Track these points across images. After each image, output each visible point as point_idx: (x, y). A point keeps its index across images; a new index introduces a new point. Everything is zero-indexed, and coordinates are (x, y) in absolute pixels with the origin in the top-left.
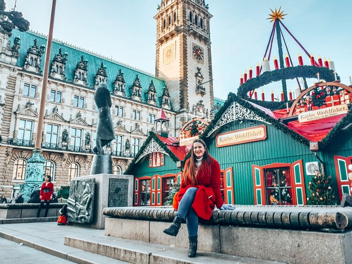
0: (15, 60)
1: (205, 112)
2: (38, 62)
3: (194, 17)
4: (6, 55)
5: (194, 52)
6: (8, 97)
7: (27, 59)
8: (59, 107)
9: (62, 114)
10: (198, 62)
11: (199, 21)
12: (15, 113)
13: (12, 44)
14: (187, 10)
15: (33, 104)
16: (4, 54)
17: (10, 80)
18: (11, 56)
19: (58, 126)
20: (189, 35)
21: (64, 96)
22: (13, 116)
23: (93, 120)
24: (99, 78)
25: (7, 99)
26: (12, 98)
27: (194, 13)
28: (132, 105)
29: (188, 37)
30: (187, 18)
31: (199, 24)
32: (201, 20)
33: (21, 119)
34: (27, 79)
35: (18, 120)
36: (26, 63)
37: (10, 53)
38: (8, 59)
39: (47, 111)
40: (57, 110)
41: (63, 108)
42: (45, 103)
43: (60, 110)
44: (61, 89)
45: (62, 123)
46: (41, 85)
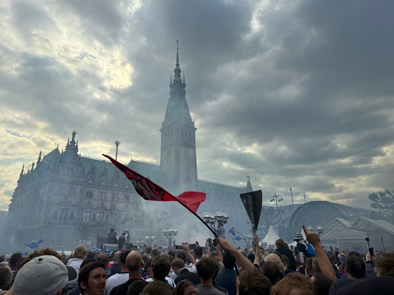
0: (83, 179)
2: (94, 177)
3: (184, 133)
4: (80, 177)
5: (184, 156)
6: (80, 200)
7: (88, 177)
8: (104, 202)
9: (106, 205)
10: (187, 162)
11: (188, 134)
13: (82, 170)
15: (91, 202)
16: (78, 176)
17: (81, 191)
18: (81, 177)
19: (103, 213)
20: (181, 145)
21: (107, 194)
22: (82, 210)
24: (126, 181)
25: (80, 202)
26: (82, 200)
27: (185, 130)
29: (180, 147)
31: (188, 136)
32: (190, 133)
33: (85, 211)
34: (88, 189)
35: (84, 212)
36: (88, 179)
37: (80, 176)
38: (80, 179)
39: (98, 205)
40: (103, 204)
41: (106, 202)
42: (97, 201)
43: (105, 204)
44: (105, 191)
45: (106, 211)
46: (95, 190)
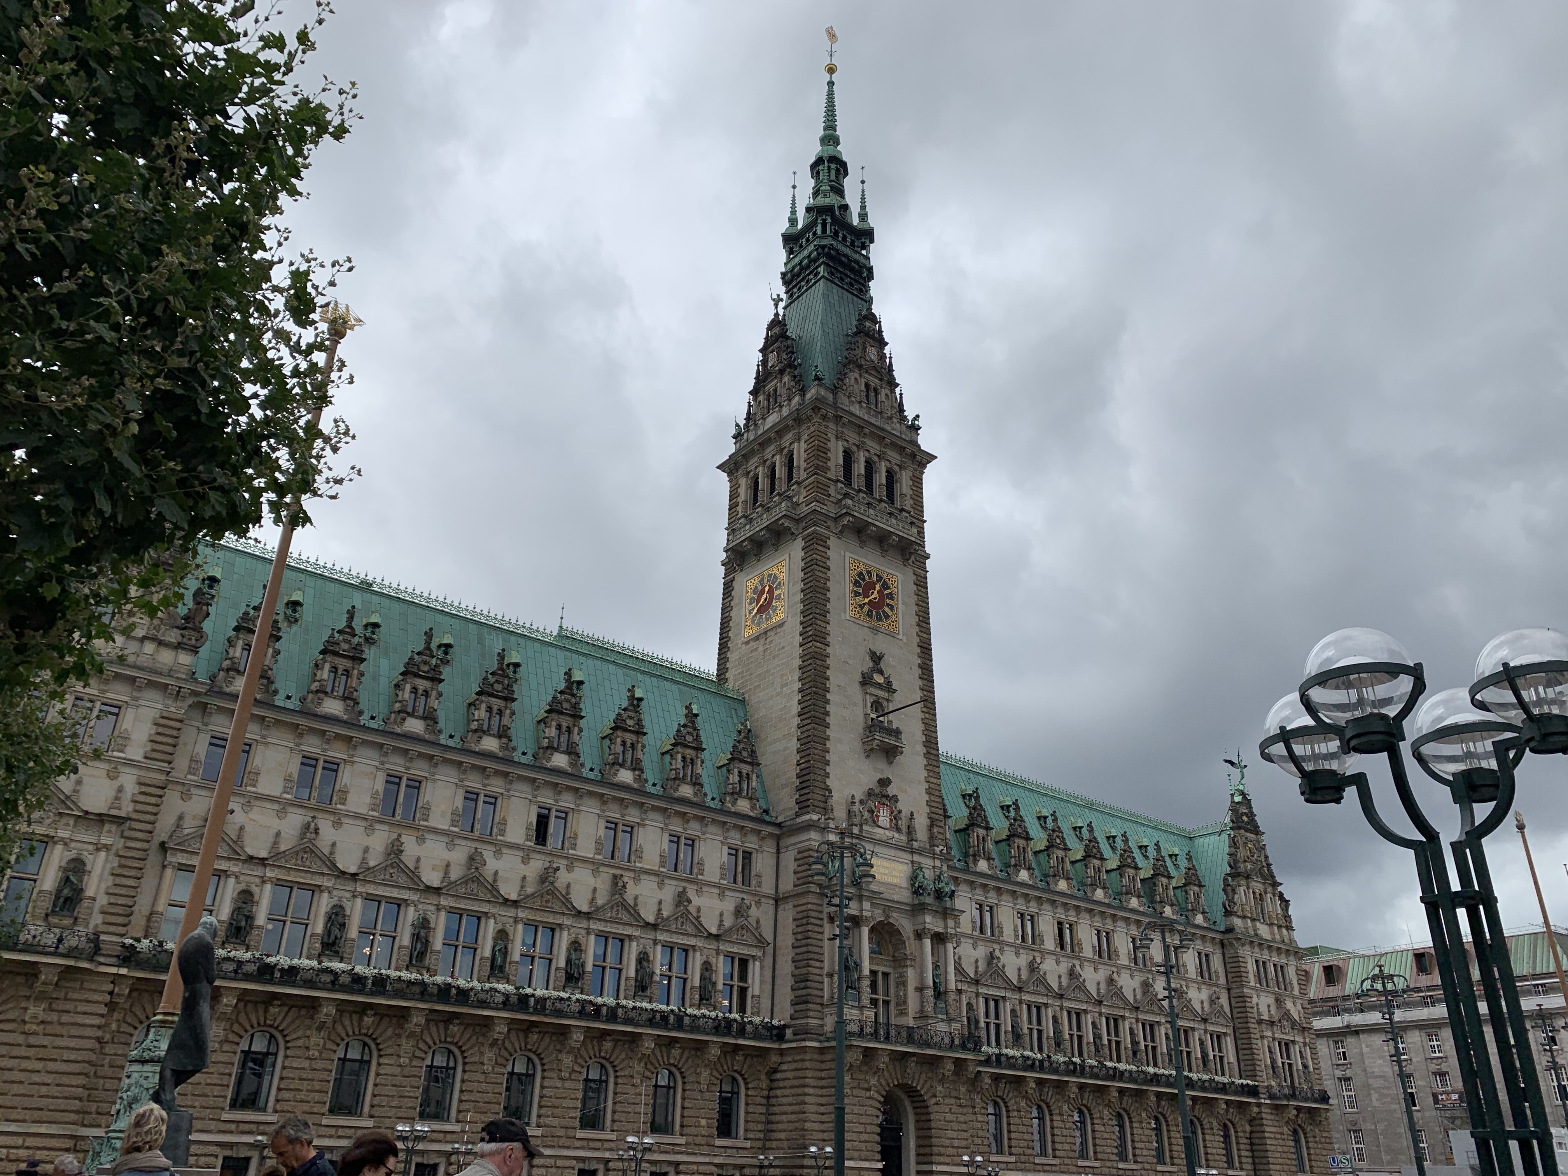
0: (185, 658)
1: (903, 824)
3: (859, 468)
4: (161, 643)
5: (857, 594)
6: (144, 789)
7: (231, 651)
8: (325, 823)
9: (334, 845)
10: (875, 630)
11: (880, 478)
12: (163, 847)
14: (831, 445)
15: (234, 813)
16: (153, 639)
17: (161, 730)
18: (178, 647)
19: (314, 891)
20: (840, 534)
21: (346, 776)
22: (154, 858)
23: (448, 865)
24: (483, 706)
25: (142, 798)
26: (160, 792)
27: (862, 454)
28: (604, 803)
29: (833, 542)
30: (831, 474)
31: (879, 491)
32: (890, 474)
33: (181, 869)
34: (219, 723)
35: (169, 872)
36: (225, 664)
37: (173, 636)
38: (166, 657)
39: (278, 834)
40: (316, 831)
41: (337, 824)
42: (276, 807)
43: (327, 833)
44: (337, 752)
45: (328, 883)
46: (269, 740)
